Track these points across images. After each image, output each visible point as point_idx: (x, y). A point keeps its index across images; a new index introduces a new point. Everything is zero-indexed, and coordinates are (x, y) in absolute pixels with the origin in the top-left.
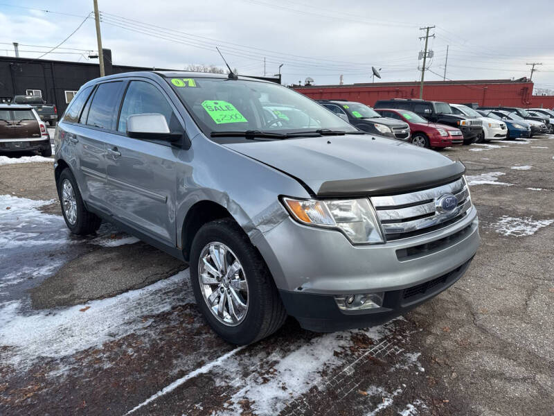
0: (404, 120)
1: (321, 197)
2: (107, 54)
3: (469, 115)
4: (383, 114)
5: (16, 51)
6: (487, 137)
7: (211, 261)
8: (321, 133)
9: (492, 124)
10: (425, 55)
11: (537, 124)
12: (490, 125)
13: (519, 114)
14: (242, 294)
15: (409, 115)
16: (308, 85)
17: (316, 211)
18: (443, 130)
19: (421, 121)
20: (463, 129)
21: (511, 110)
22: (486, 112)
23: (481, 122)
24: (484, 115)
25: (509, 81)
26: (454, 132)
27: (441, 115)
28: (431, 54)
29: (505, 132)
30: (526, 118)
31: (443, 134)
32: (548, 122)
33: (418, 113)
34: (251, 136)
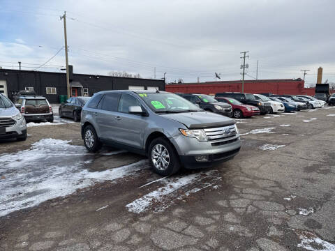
0: (229, 103)
1: (190, 129)
2: (71, 68)
3: (264, 100)
4: (219, 100)
5: (20, 67)
6: (274, 111)
7: (156, 151)
8: (189, 111)
9: (276, 104)
10: (244, 66)
11: (302, 104)
12: (275, 105)
13: (292, 99)
14: (167, 159)
15: (232, 100)
16: (180, 83)
17: (189, 133)
18: (249, 108)
19: (238, 103)
20: (260, 107)
21: (289, 97)
22: (274, 98)
23: (270, 104)
24: (272, 100)
25: (292, 80)
26: (255, 109)
27: (249, 100)
28: (247, 66)
29: (283, 108)
30: (296, 101)
31: (249, 110)
32: (308, 103)
33: (237, 99)
34: (168, 112)
